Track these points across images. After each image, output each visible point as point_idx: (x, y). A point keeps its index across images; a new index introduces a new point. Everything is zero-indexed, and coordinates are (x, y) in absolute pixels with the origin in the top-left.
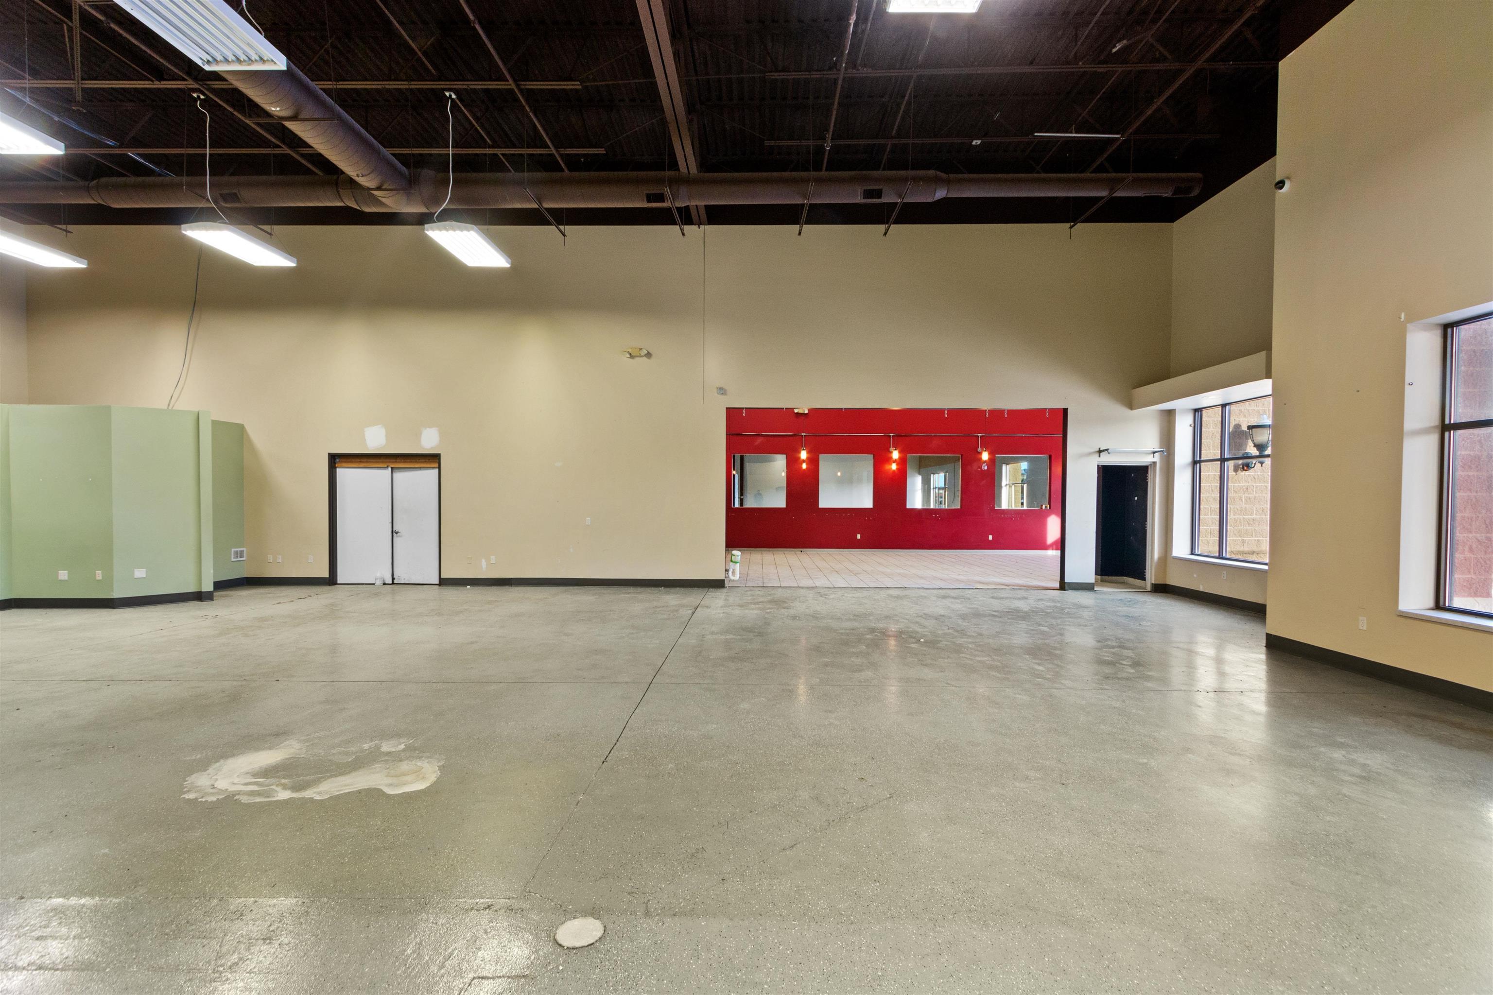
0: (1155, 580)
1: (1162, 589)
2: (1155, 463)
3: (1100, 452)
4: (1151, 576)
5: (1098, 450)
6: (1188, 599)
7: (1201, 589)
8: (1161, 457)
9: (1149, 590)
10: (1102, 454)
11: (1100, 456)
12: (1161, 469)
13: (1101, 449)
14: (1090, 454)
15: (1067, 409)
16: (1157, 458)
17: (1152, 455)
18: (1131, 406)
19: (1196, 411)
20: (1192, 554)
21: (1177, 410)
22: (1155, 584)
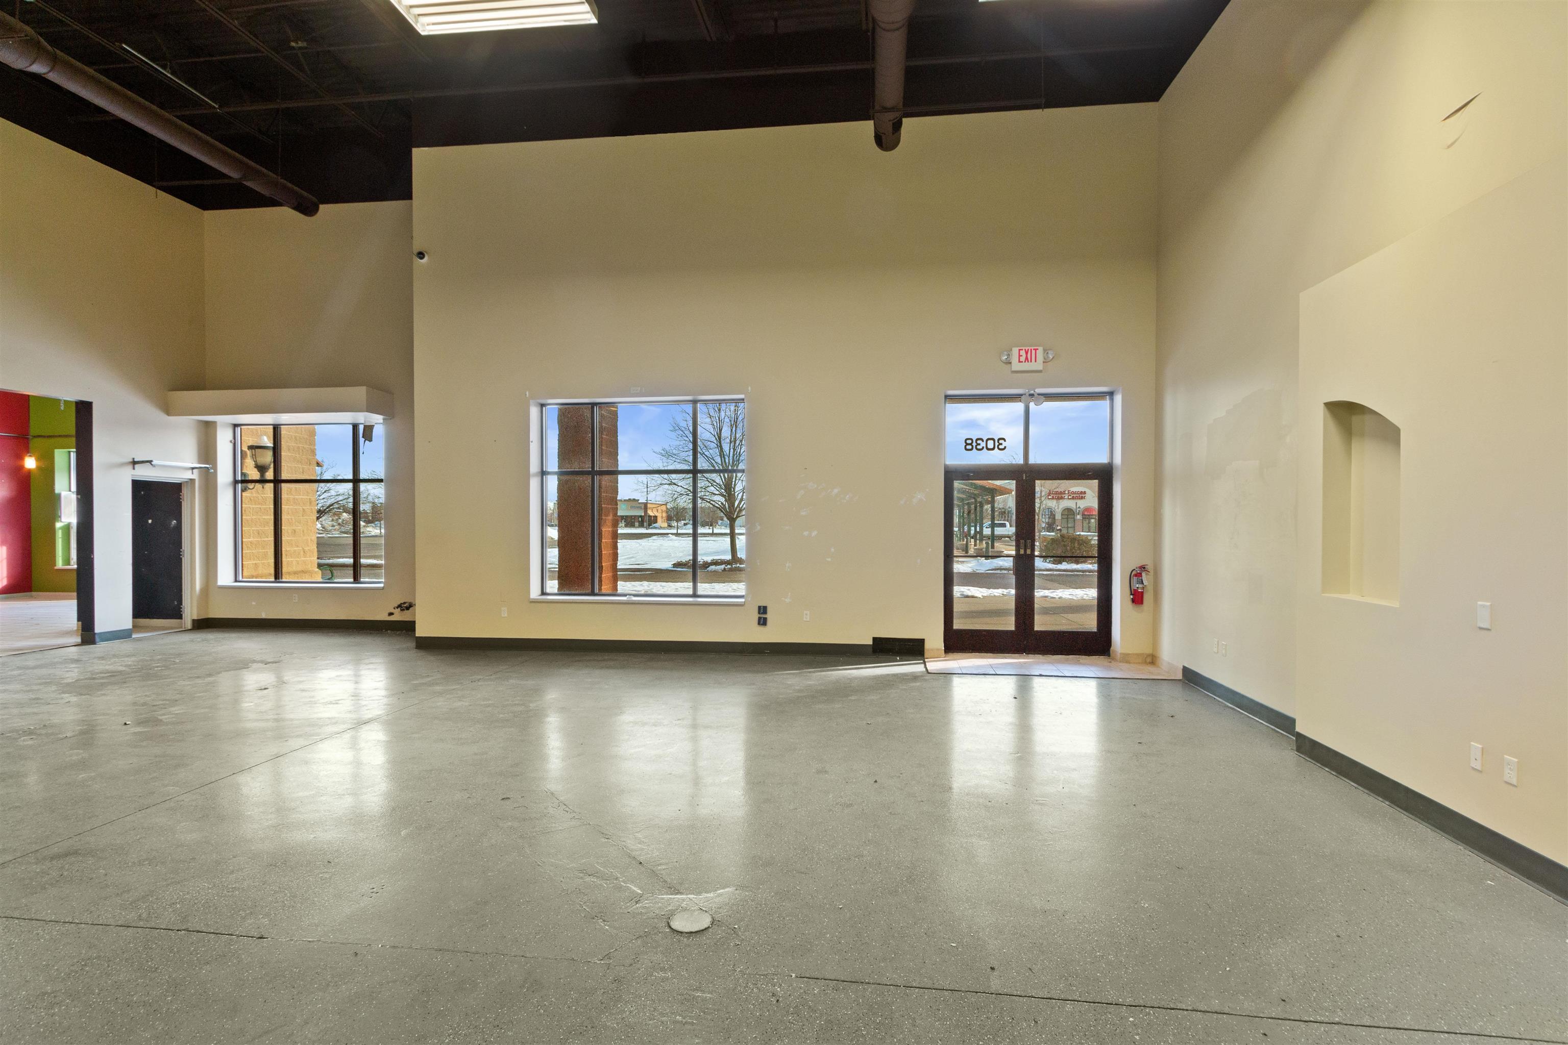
0: (198, 615)
1: (204, 624)
2: (192, 481)
3: (134, 463)
4: (191, 610)
5: (131, 460)
6: (250, 630)
7: (264, 616)
8: (200, 475)
9: (190, 628)
10: (137, 466)
11: (134, 469)
12: (200, 487)
13: (135, 460)
14: (123, 465)
15: (92, 402)
16: (195, 475)
17: (191, 471)
18: (168, 410)
19: (235, 426)
20: (236, 581)
21: (218, 424)
22: (198, 620)
